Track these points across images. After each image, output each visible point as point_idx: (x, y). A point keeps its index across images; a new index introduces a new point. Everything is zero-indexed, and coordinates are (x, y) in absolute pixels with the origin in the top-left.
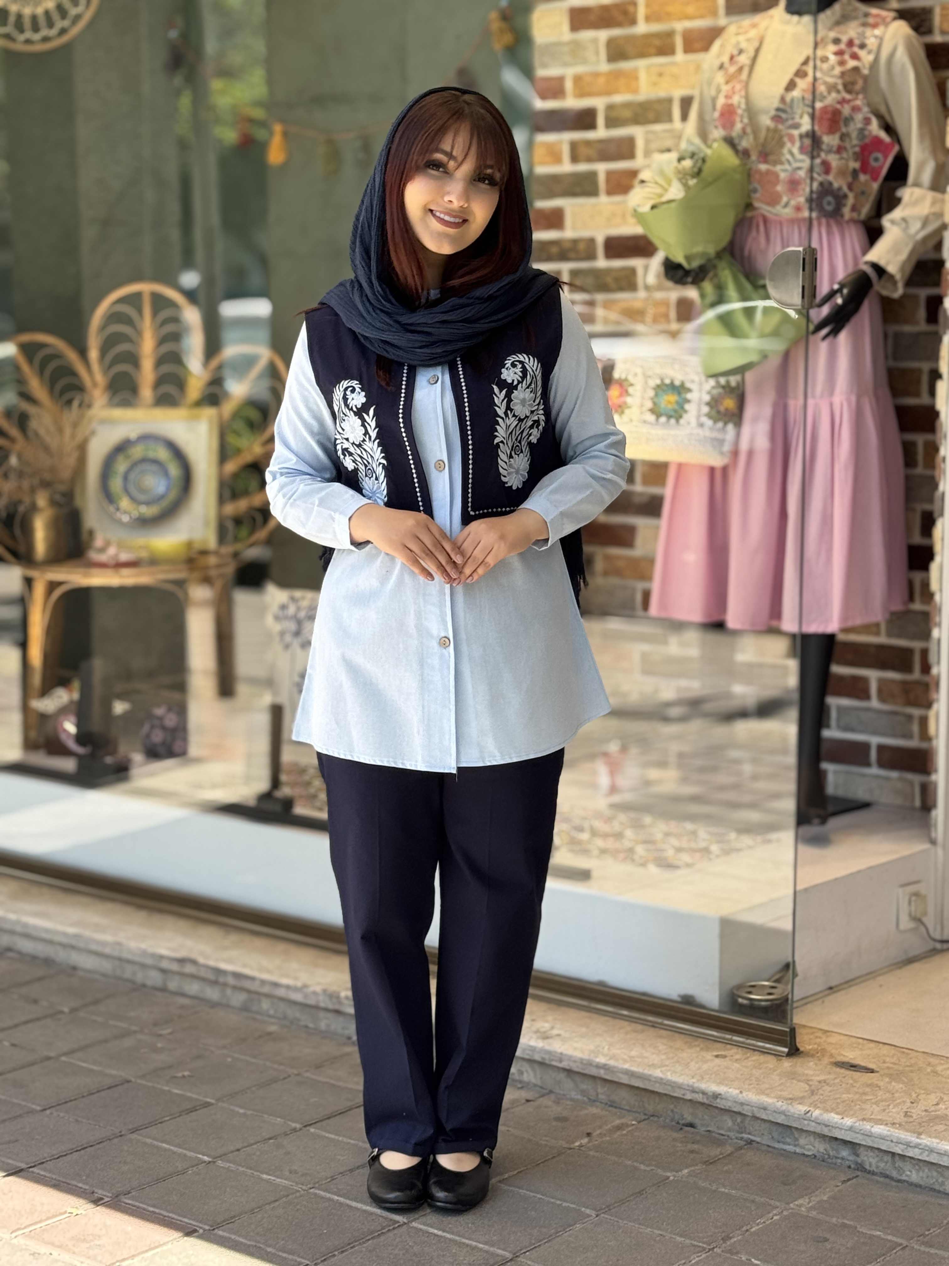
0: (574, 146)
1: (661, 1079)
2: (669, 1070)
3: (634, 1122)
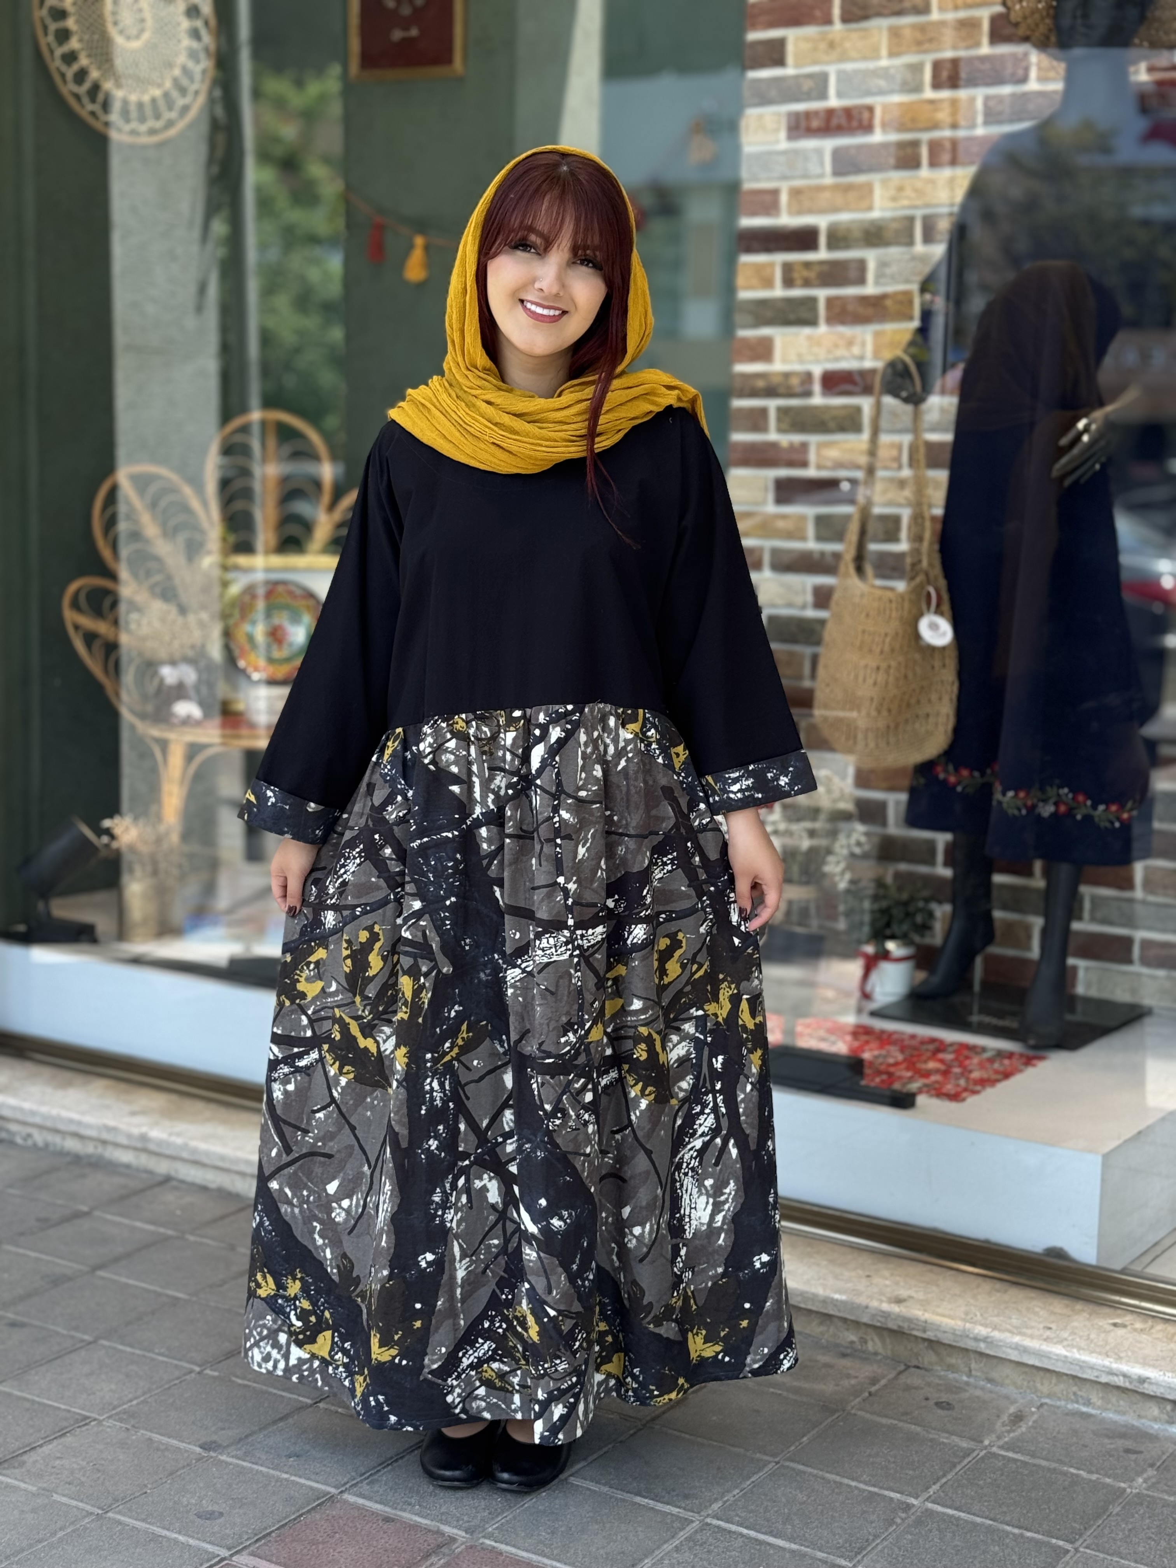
0: (787, 268)
1: (1066, 1357)
2: (1072, 1346)
3: (1033, 1409)
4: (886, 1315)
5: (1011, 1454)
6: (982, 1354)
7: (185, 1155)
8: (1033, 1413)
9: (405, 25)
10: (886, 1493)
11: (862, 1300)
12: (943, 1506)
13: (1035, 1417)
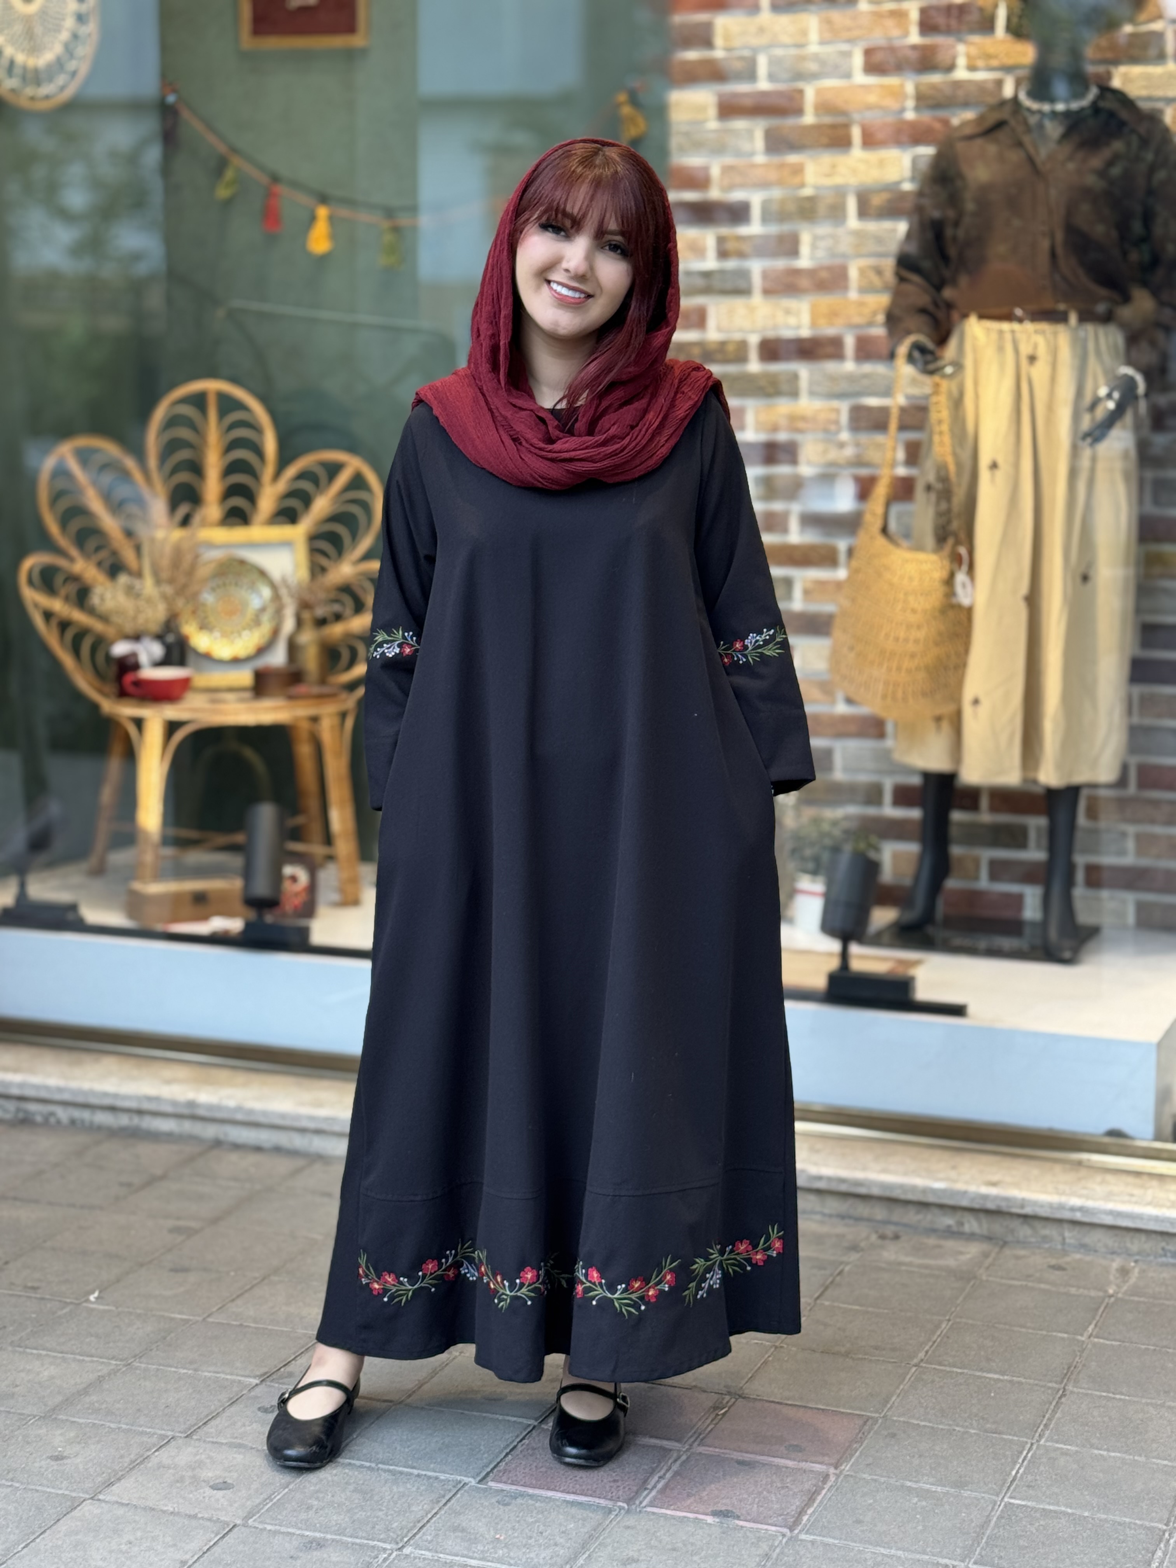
0: (721, 241)
4: (985, 1197)
5: (1136, 1299)
6: (1075, 1223)
8: (1134, 1267)
10: (1054, 1334)
11: (960, 1186)
12: (1107, 1339)
13: (1136, 1270)
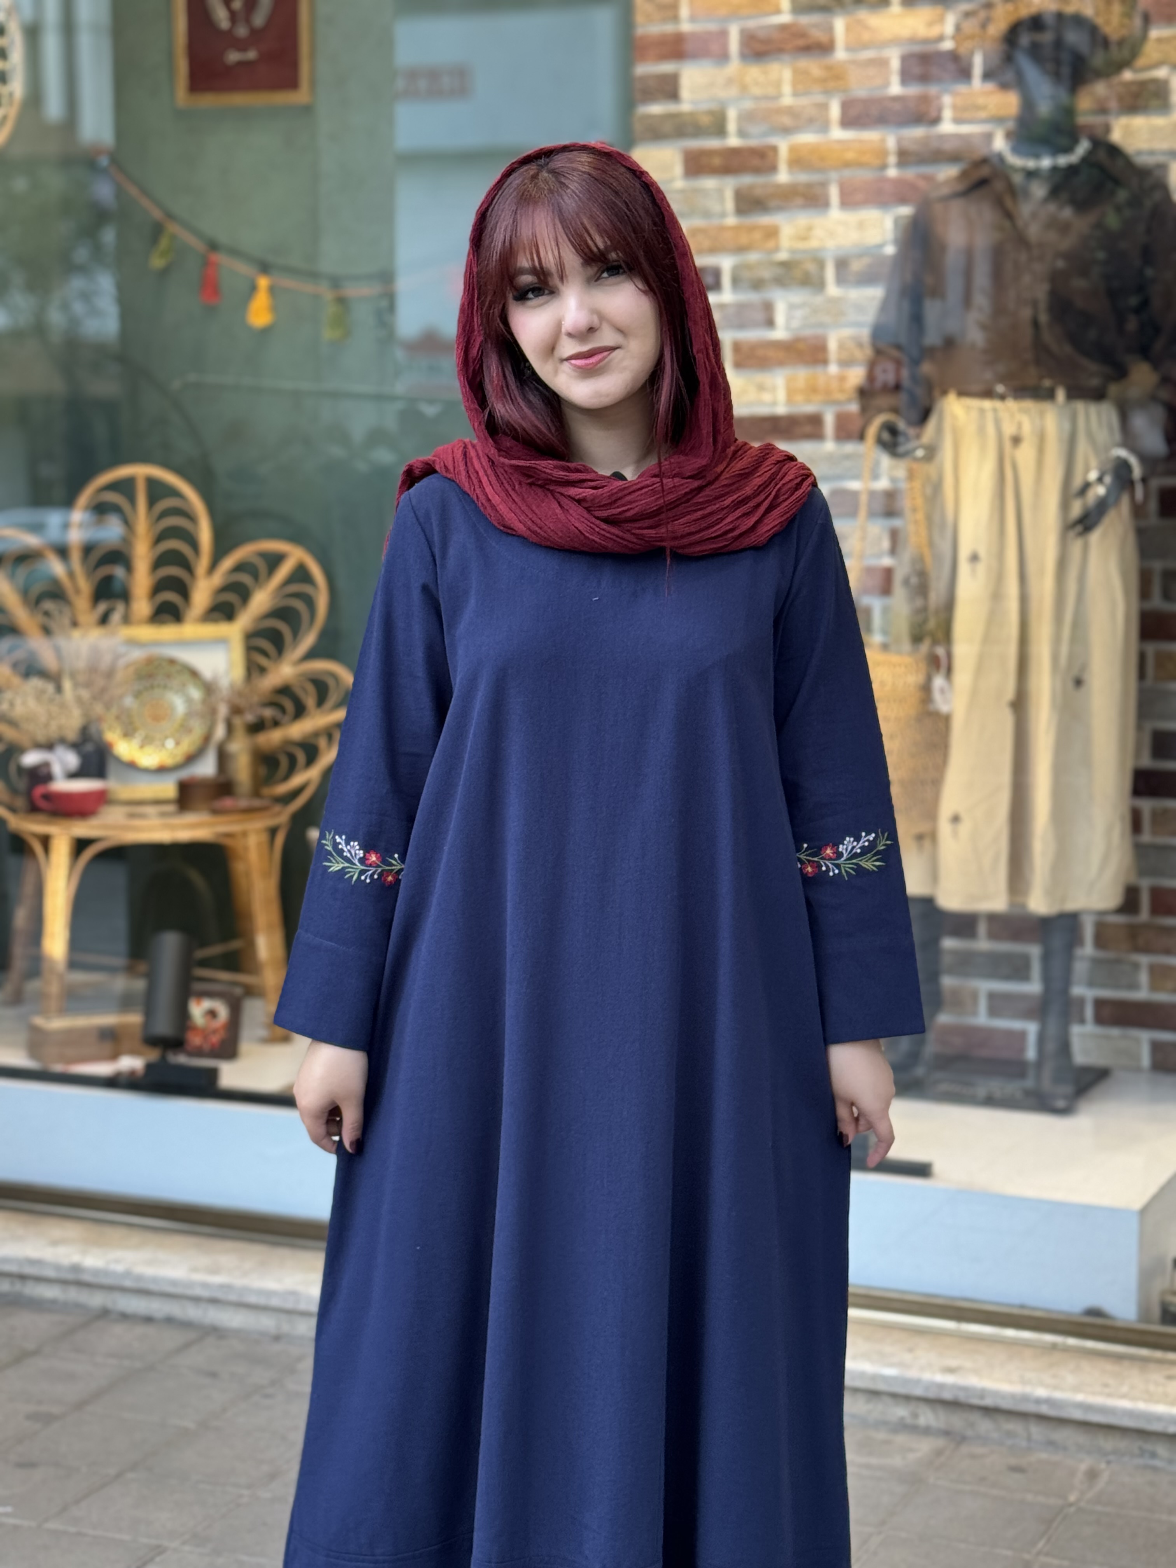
4: (941, 1386)
5: (1099, 1508)
6: (1041, 1418)
7: (128, 1283)
8: (1105, 1470)
9: (241, 45)
10: (998, 1551)
11: (914, 1373)
13: (1107, 1473)
